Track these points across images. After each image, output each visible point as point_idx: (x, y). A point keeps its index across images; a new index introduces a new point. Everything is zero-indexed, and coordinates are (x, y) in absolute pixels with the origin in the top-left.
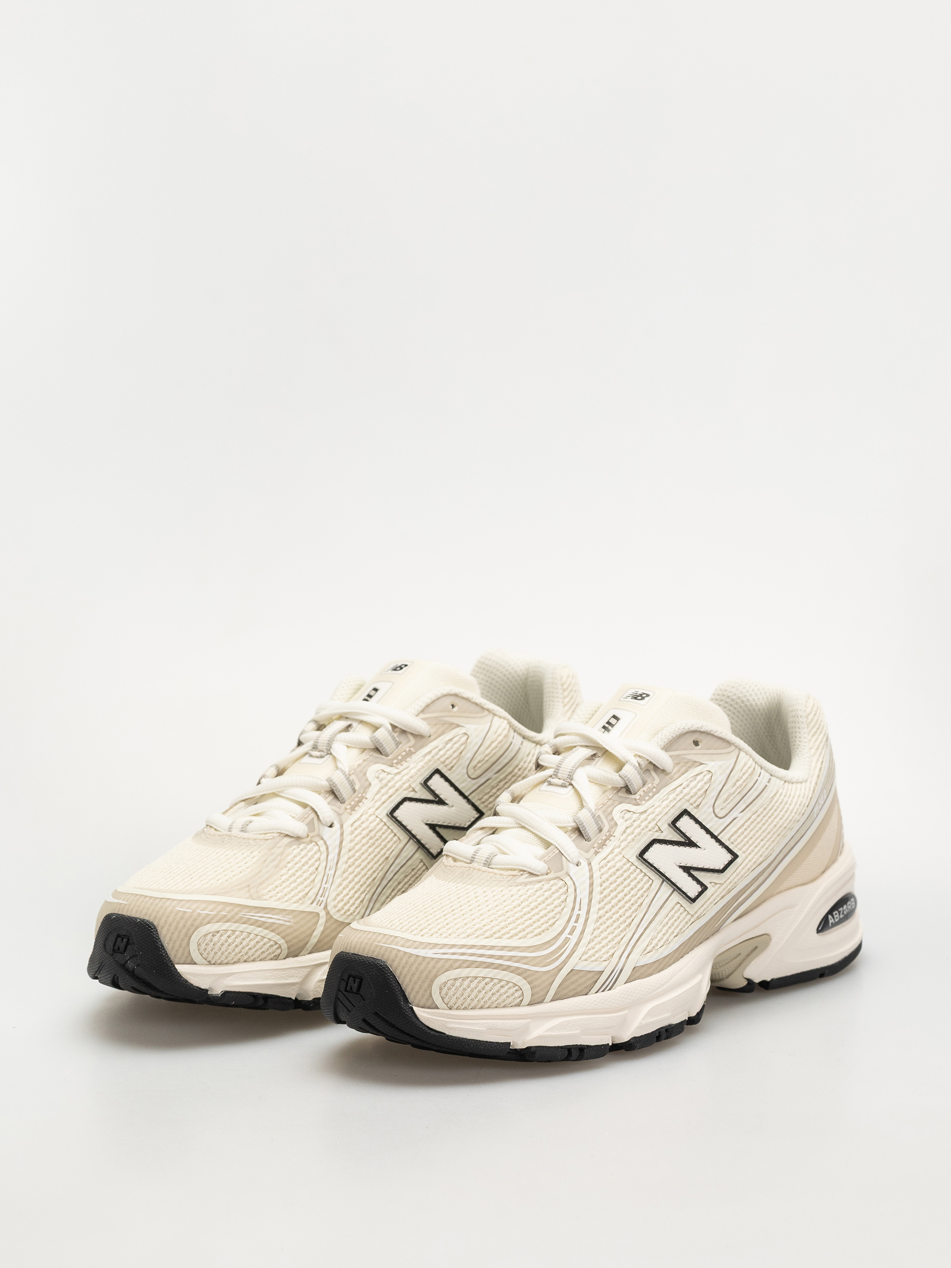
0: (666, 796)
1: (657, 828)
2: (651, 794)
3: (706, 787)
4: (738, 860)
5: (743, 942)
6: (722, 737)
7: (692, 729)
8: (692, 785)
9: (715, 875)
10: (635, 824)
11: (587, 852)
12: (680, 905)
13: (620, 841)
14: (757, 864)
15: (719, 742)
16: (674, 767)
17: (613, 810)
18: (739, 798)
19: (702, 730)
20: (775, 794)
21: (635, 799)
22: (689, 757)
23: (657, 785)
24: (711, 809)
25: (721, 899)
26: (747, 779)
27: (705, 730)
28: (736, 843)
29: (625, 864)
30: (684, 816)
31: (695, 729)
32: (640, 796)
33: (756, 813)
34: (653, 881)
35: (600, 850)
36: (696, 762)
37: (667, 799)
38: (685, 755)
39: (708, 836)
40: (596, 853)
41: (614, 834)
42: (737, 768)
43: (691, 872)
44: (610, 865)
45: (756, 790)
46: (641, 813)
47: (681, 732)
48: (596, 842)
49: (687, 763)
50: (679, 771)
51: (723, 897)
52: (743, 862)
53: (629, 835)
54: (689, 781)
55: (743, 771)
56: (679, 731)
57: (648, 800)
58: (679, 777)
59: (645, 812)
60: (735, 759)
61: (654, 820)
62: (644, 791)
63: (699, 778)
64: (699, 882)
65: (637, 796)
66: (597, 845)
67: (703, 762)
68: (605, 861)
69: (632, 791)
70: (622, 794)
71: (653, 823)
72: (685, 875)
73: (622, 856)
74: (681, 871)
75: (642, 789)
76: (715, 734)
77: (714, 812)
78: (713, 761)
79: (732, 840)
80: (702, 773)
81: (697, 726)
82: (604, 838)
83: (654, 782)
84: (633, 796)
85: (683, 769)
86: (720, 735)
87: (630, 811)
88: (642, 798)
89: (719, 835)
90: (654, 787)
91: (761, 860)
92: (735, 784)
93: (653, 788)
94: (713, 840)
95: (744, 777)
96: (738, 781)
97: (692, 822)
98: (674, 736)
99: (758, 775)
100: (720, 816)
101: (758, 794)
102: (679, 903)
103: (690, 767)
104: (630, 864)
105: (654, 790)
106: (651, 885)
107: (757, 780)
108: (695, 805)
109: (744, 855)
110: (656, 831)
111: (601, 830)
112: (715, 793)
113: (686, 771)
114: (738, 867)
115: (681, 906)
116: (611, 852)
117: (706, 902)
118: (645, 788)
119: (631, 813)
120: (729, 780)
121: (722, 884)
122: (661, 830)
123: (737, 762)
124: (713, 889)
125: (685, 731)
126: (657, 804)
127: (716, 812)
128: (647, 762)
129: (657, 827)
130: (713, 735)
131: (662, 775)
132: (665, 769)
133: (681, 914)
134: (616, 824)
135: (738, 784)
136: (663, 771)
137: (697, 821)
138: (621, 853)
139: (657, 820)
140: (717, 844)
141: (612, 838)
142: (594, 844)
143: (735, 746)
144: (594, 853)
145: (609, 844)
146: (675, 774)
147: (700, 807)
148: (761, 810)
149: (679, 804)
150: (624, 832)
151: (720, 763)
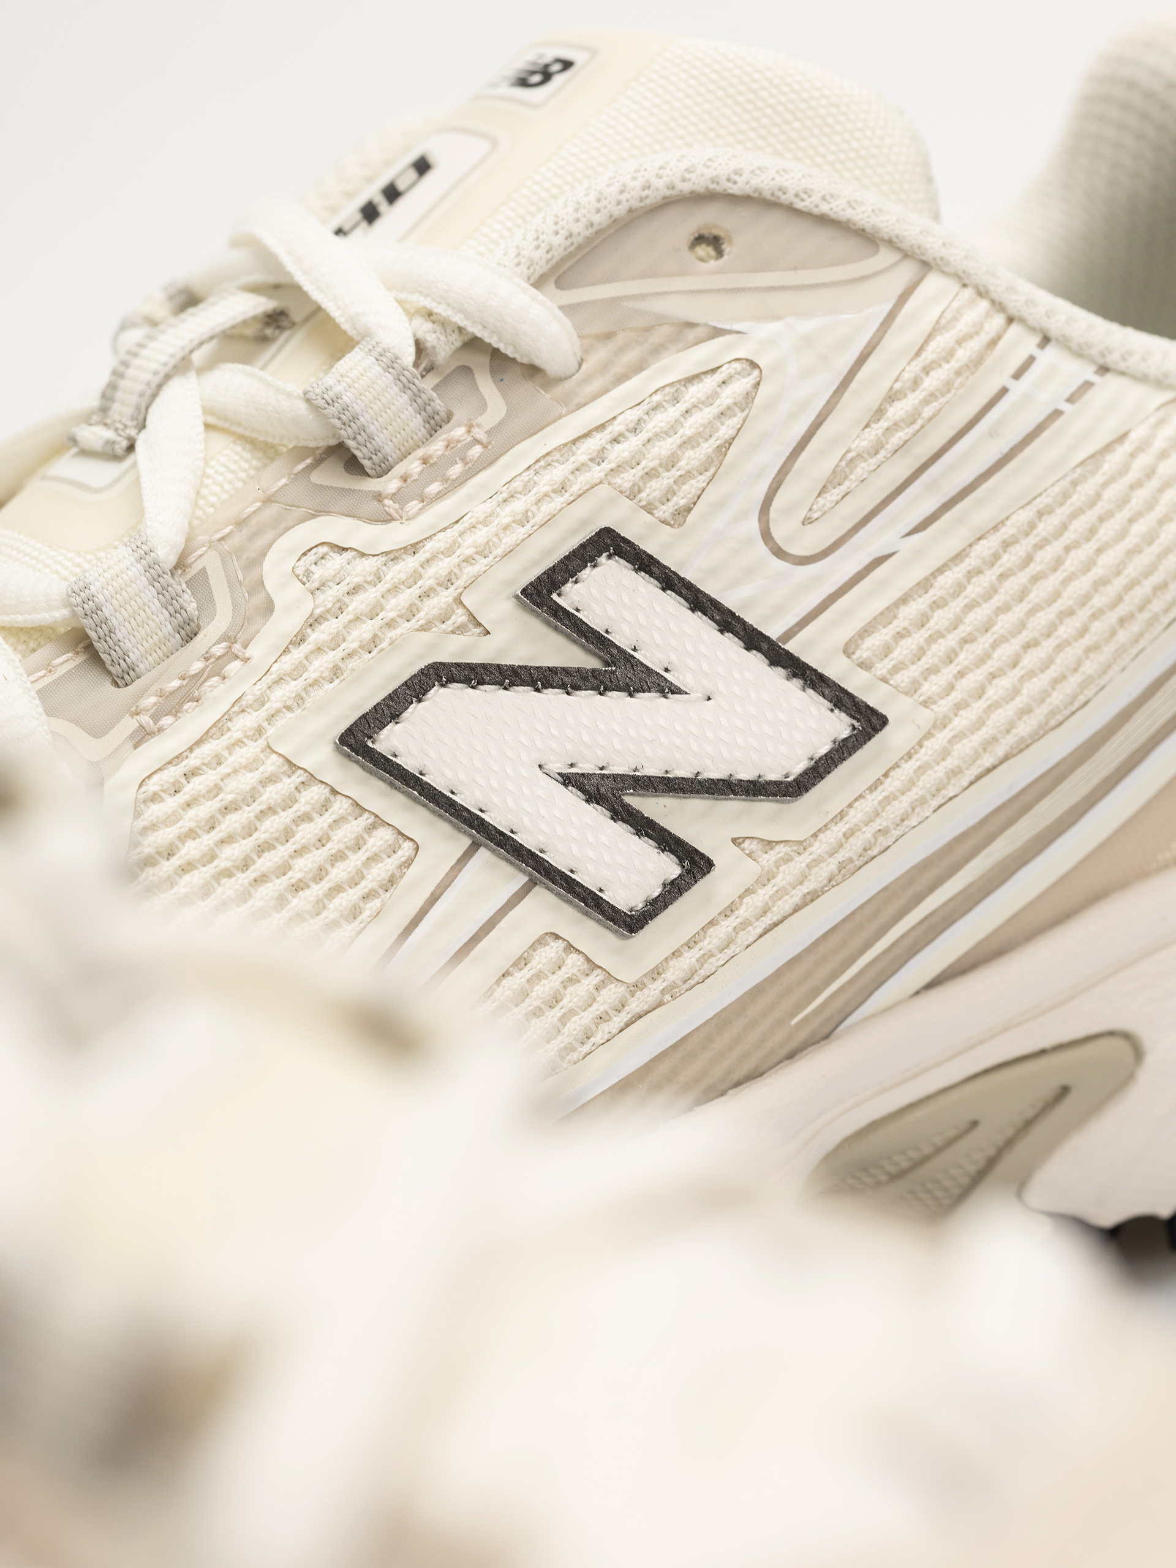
0: (525, 477)
1: (459, 617)
2: (456, 470)
3: (725, 431)
4: (889, 740)
5: (986, 1072)
6: (832, 215)
7: (686, 187)
8: (660, 421)
9: (765, 807)
10: (357, 604)
11: (97, 732)
12: (561, 944)
13: (268, 679)
14: (1000, 751)
15: (820, 238)
16: (586, 351)
17: (270, 545)
18: (899, 470)
19: (735, 189)
20: (1108, 448)
21: (378, 497)
22: (660, 306)
23: (488, 433)
24: (753, 525)
25: (796, 910)
26: (948, 386)
27: (748, 190)
28: (882, 668)
29: (271, 780)
30: (603, 559)
31: (700, 189)
32: (404, 478)
33: (995, 528)
34: (417, 849)
35: (167, 721)
36: (691, 325)
37: (526, 489)
38: (642, 297)
39: (730, 644)
40: (142, 736)
41: (248, 653)
42: (899, 339)
43: (628, 799)
44: (197, 785)
45: (992, 433)
46: (393, 556)
47: (636, 204)
48: (156, 687)
49: (648, 330)
50: (605, 367)
51: (812, 897)
52: (920, 744)
53: (319, 650)
54: (644, 407)
55: (928, 355)
56: (624, 197)
57: (439, 496)
58: (605, 391)
59: (413, 548)
60: (887, 307)
61: (448, 581)
62: (425, 461)
63: (696, 391)
64: (668, 842)
65: (390, 484)
66: (153, 699)
67: (727, 327)
68: (173, 773)
69: (366, 463)
70: (331, 477)
71: (445, 597)
72: (596, 816)
73: (261, 743)
74: (572, 798)
75: (420, 452)
76: (800, 205)
77: (767, 536)
78: (777, 318)
79: (863, 652)
80: (714, 371)
81: (709, 173)
82: (197, 666)
83: (480, 420)
84: (372, 485)
85: (630, 357)
86: (824, 208)
87: (345, 549)
88: (411, 489)
89: (789, 635)
90: (477, 442)
91: (1024, 728)
92: (879, 413)
93: (469, 446)
94: (756, 661)
95: (930, 382)
96: (892, 397)
97: (645, 586)
98: (599, 219)
99: (1012, 368)
100: (797, 549)
101: (1005, 449)
102: (557, 937)
103: (657, 351)
104: (298, 778)
105: (477, 450)
106: (408, 863)
107: (1004, 391)
108: (665, 511)
109: (925, 717)
110: (459, 630)
111: (188, 632)
112: (772, 457)
113: (639, 367)
114: (896, 766)
115: (570, 948)
116: (218, 728)
117: (712, 923)
118: (436, 447)
119: (348, 555)
120: (846, 395)
121: (802, 846)
122: (479, 625)
123: (899, 320)
124: (750, 870)
125: (653, 197)
126: (481, 510)
127: (777, 533)
128: (457, 341)
129: (460, 611)
130: (792, 210)
131: (525, 389)
132: (537, 362)
133: (571, 981)
134: (269, 607)
135: (896, 411)
136: (533, 371)
137: (669, 581)
138: (259, 731)
139: (460, 583)
140: (778, 675)
141: (234, 666)
142: (141, 695)
143: (899, 249)
144: (132, 735)
145: (216, 692)
146: (585, 381)
147: (691, 517)
148: (1023, 517)
149: (581, 509)
150: (299, 639)
151: (806, 326)
